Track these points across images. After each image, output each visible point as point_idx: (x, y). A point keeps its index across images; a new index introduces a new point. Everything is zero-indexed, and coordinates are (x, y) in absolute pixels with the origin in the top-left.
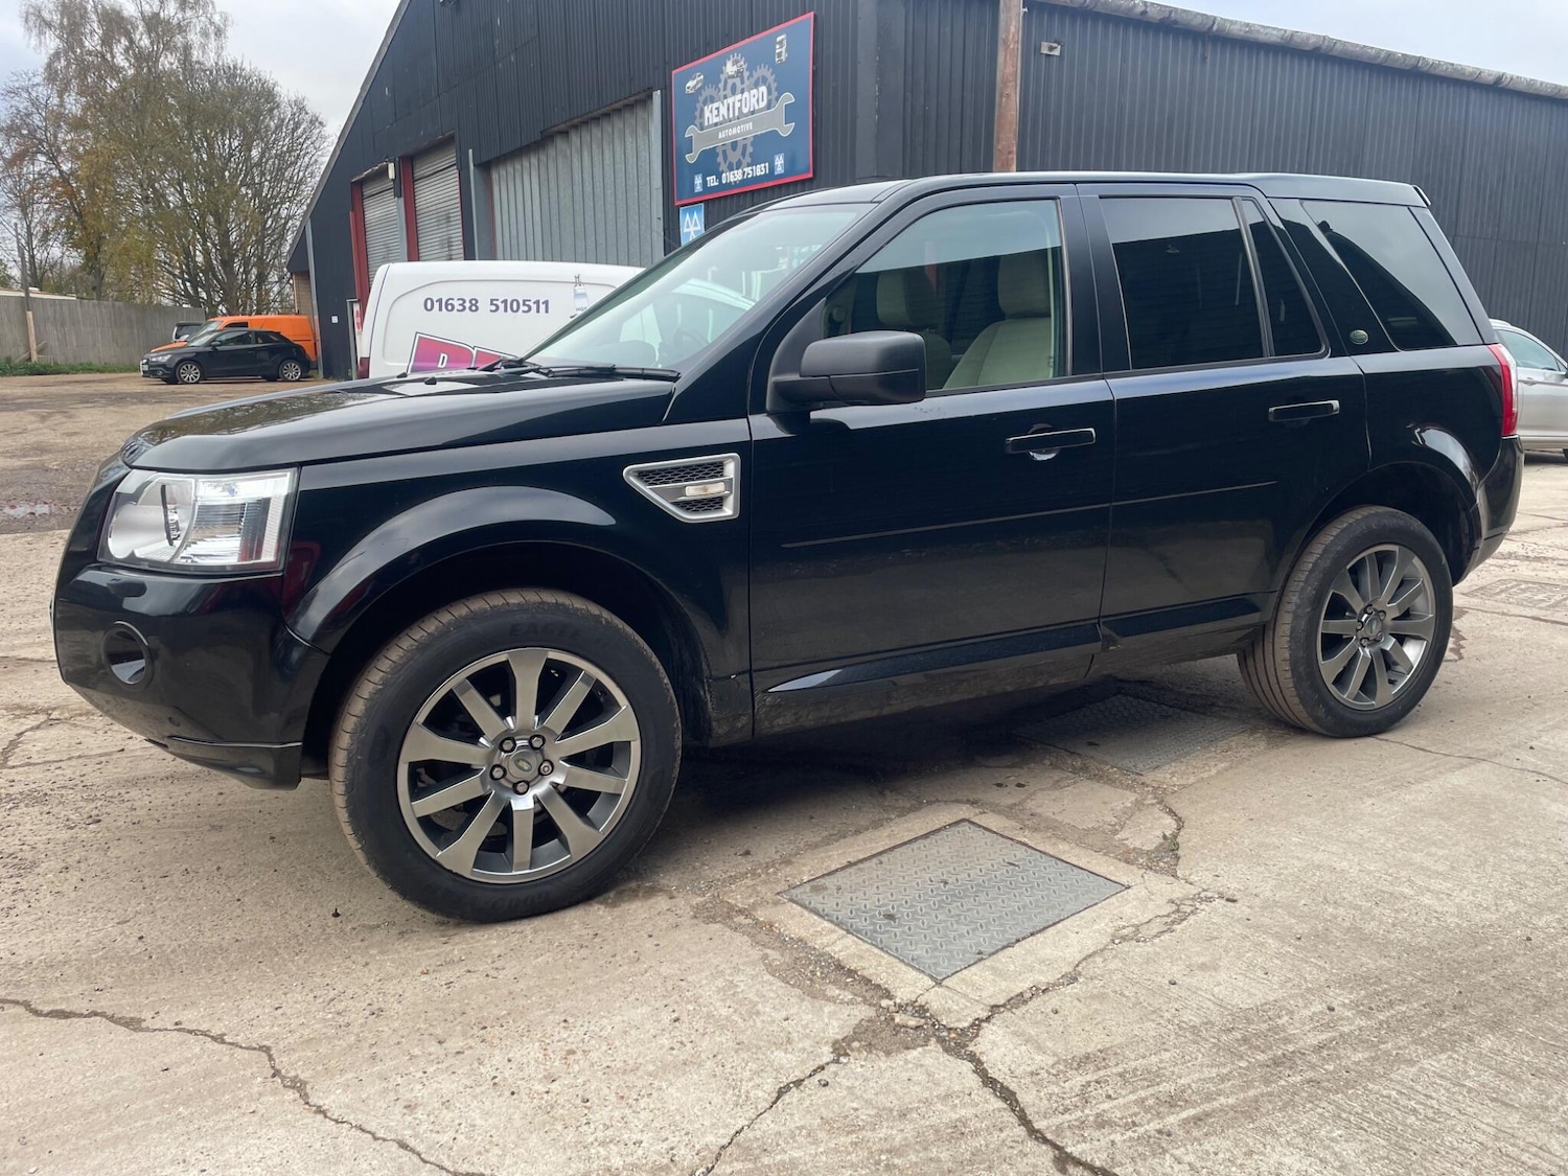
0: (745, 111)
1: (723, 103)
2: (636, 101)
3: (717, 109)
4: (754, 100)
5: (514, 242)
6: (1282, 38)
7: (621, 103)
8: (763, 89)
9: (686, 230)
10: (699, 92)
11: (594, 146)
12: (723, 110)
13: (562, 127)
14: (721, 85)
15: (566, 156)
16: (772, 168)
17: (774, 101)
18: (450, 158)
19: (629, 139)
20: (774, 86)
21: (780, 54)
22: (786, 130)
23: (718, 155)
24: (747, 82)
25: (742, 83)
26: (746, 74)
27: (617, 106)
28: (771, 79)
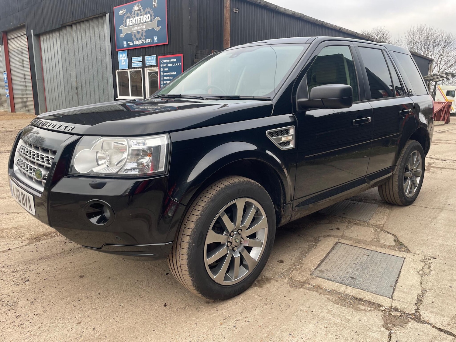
0: (142, 22)
1: (134, 19)
2: (98, 17)
3: (132, 20)
4: (145, 19)
5: (50, 61)
6: (292, 13)
7: (93, 17)
8: (149, 15)
9: (120, 59)
10: (124, 15)
11: (82, 31)
12: (134, 21)
13: (69, 24)
14: (133, 13)
15: (70, 33)
16: (153, 40)
17: (153, 19)
18: (24, 32)
19: (96, 29)
20: (153, 14)
21: (154, 5)
22: (158, 29)
23: (132, 35)
24: (142, 13)
25: (141, 13)
26: (142, 10)
27: (91, 17)
28: (152, 12)
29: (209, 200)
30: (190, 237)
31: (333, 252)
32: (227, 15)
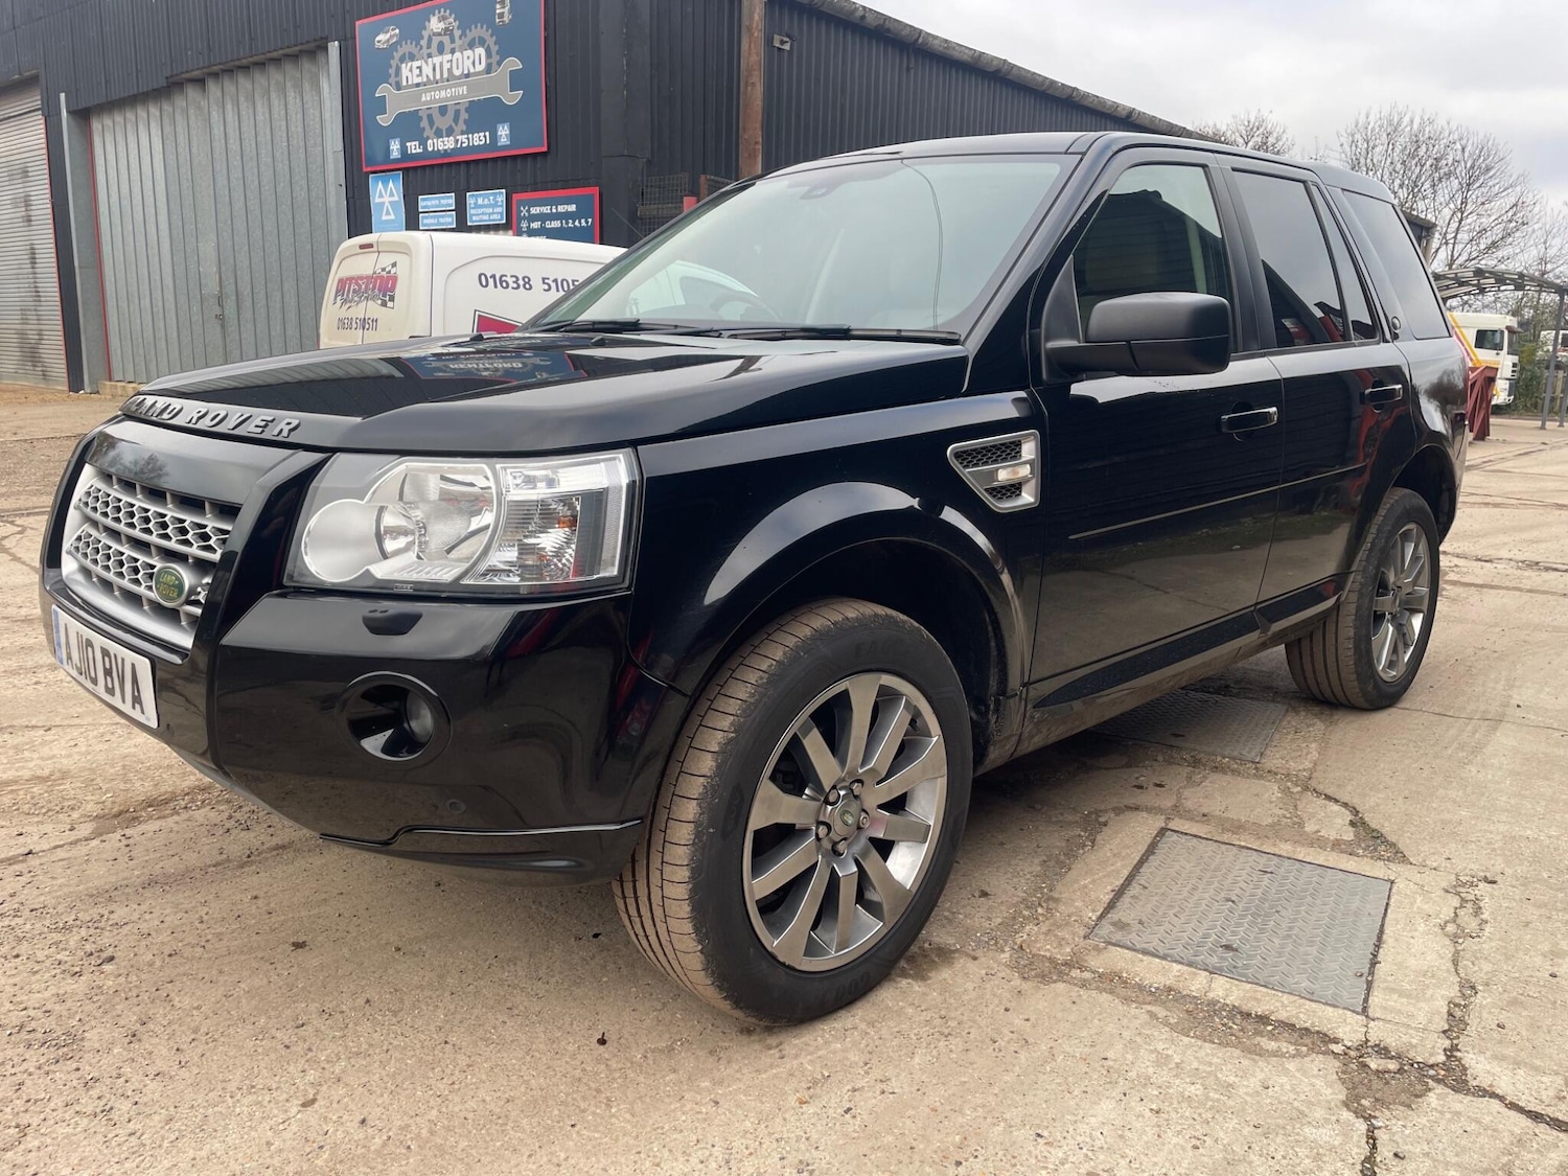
0: (457, 73)
1: (427, 63)
2: (301, 51)
3: (419, 68)
4: (468, 63)
5: (125, 203)
6: (972, 58)
7: (281, 52)
8: (481, 51)
9: (377, 200)
10: (393, 47)
11: (242, 99)
12: (427, 70)
13: (196, 74)
14: (424, 43)
15: (199, 108)
16: (494, 137)
17: (494, 66)
18: (35, 100)
19: (291, 94)
20: (494, 49)
21: (501, 15)
22: (512, 98)
23: (421, 118)
24: (458, 42)
25: (453, 41)
26: (457, 33)
27: (275, 55)
28: (491, 41)
29: (761, 678)
30: (699, 805)
31: (1154, 861)
32: (754, 58)
